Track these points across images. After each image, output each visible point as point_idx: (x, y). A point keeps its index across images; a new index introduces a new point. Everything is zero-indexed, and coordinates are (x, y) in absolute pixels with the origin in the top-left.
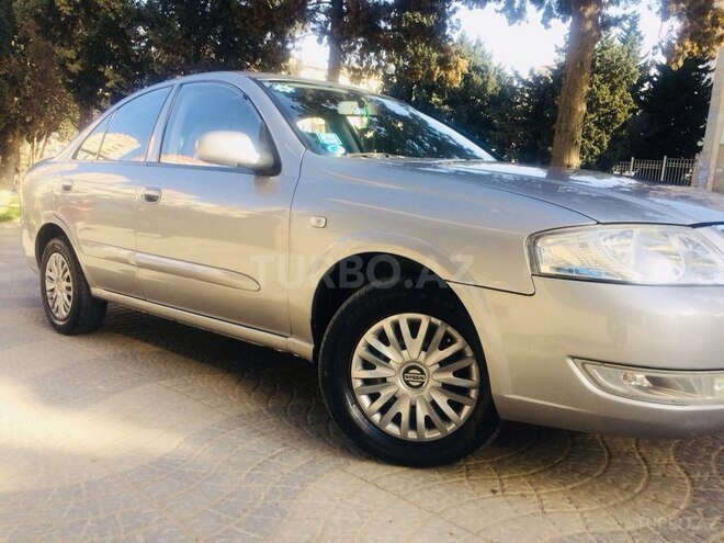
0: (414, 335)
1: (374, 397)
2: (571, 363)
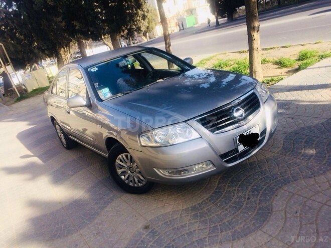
0: (128, 160)
2: (155, 169)
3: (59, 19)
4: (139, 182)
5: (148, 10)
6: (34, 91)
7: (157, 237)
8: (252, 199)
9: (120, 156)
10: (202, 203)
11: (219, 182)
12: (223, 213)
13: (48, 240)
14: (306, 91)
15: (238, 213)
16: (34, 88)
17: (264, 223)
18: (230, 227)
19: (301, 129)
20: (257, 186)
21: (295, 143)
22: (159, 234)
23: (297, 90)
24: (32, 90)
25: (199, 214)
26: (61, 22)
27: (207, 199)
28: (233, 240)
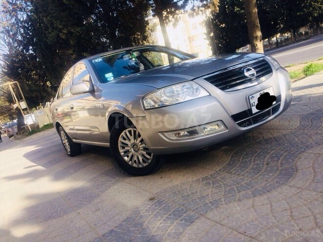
0: (131, 135)
1: (128, 156)
2: (160, 134)
3: (71, 52)
4: (144, 161)
5: (153, 41)
6: (45, 126)
7: (163, 205)
8: (272, 164)
9: (123, 134)
10: (214, 173)
11: (232, 156)
12: (239, 178)
13: (41, 222)
14: (316, 88)
15: (257, 176)
16: (46, 124)
17: (290, 180)
18: (250, 187)
19: (317, 111)
20: (276, 154)
21: (313, 120)
22: (166, 202)
23: (307, 88)
24: (43, 126)
25: (211, 182)
26: (72, 54)
27: (220, 170)
28: (254, 197)
